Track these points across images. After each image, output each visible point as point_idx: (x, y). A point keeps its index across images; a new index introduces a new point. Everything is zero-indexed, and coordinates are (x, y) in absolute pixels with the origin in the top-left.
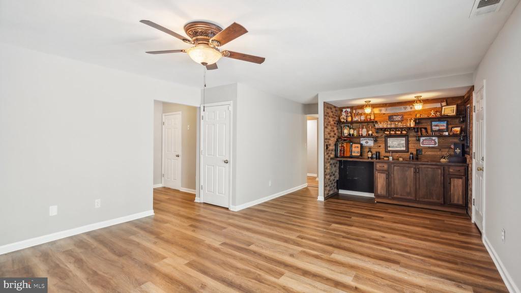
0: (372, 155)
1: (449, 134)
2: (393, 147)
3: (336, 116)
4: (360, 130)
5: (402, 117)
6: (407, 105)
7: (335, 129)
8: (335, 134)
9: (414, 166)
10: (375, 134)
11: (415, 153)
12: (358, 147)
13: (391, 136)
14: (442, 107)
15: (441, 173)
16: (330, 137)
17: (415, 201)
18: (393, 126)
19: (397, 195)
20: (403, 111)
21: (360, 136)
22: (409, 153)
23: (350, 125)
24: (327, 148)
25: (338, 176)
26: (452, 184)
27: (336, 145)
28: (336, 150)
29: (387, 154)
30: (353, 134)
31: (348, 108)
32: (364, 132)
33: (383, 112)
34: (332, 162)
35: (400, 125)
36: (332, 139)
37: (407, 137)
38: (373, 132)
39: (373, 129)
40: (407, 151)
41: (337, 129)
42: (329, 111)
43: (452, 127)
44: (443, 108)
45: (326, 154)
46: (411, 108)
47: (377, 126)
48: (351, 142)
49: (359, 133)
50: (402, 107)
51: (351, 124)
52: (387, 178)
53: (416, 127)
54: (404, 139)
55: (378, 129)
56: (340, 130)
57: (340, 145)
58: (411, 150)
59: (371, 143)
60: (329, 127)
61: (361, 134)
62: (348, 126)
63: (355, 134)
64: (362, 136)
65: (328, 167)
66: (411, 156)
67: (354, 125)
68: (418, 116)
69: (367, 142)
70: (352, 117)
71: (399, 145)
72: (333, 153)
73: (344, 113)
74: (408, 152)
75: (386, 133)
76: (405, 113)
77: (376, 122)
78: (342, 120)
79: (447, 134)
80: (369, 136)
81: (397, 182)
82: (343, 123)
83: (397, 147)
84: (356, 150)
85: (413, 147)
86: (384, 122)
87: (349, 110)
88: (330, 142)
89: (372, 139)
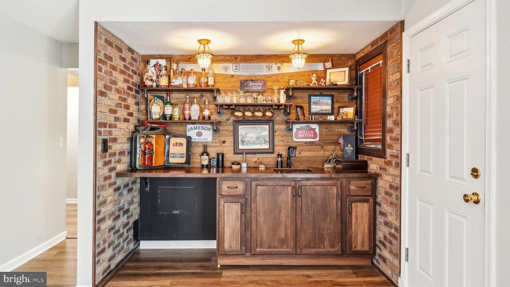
0: (210, 160)
1: (336, 119)
2: (249, 143)
3: (135, 73)
4: (187, 106)
5: (264, 83)
6: (272, 62)
7: (131, 101)
8: (131, 114)
9: (293, 183)
10: (215, 117)
11: (285, 154)
12: (181, 144)
13: (245, 121)
14: (326, 70)
15: (337, 195)
16: (116, 119)
17: (295, 254)
18: (250, 101)
19: (261, 247)
20: (265, 72)
21: (186, 121)
22: (275, 155)
23: (165, 95)
24: (105, 149)
25: (138, 210)
26: (354, 214)
27: (132, 140)
28: (132, 153)
29: (238, 158)
30: (171, 117)
31: (161, 57)
32: (194, 111)
33: (231, 72)
34: (120, 182)
35: (261, 99)
36: (122, 125)
37: (271, 124)
38: (211, 113)
39: (212, 106)
40: (271, 150)
41: (137, 104)
42: (111, 51)
43: (340, 108)
44: (328, 71)
45: (100, 164)
46: (279, 68)
47: (221, 100)
48: (166, 133)
49: (184, 114)
50: (264, 65)
51: (165, 93)
52: (242, 213)
53: (288, 104)
54: (267, 127)
55: (222, 106)
56: (143, 107)
57: (142, 140)
58: (277, 149)
59: (207, 135)
60: (114, 96)
61: (187, 117)
62: (161, 98)
63: (177, 115)
64: (190, 121)
65: (109, 199)
66: (279, 159)
67: (175, 95)
68: (292, 83)
69: (199, 134)
70: (169, 77)
71: (258, 138)
72: (126, 159)
73: (153, 69)
74: (273, 153)
75: (237, 114)
76: (269, 76)
77: (218, 91)
78: (148, 83)
79: (332, 118)
80: (203, 120)
81: (261, 219)
82: (151, 90)
83: (254, 143)
84: (177, 151)
85: (282, 143)
86: (232, 91)
87: (163, 62)
88: (116, 133)
89: (209, 126)
